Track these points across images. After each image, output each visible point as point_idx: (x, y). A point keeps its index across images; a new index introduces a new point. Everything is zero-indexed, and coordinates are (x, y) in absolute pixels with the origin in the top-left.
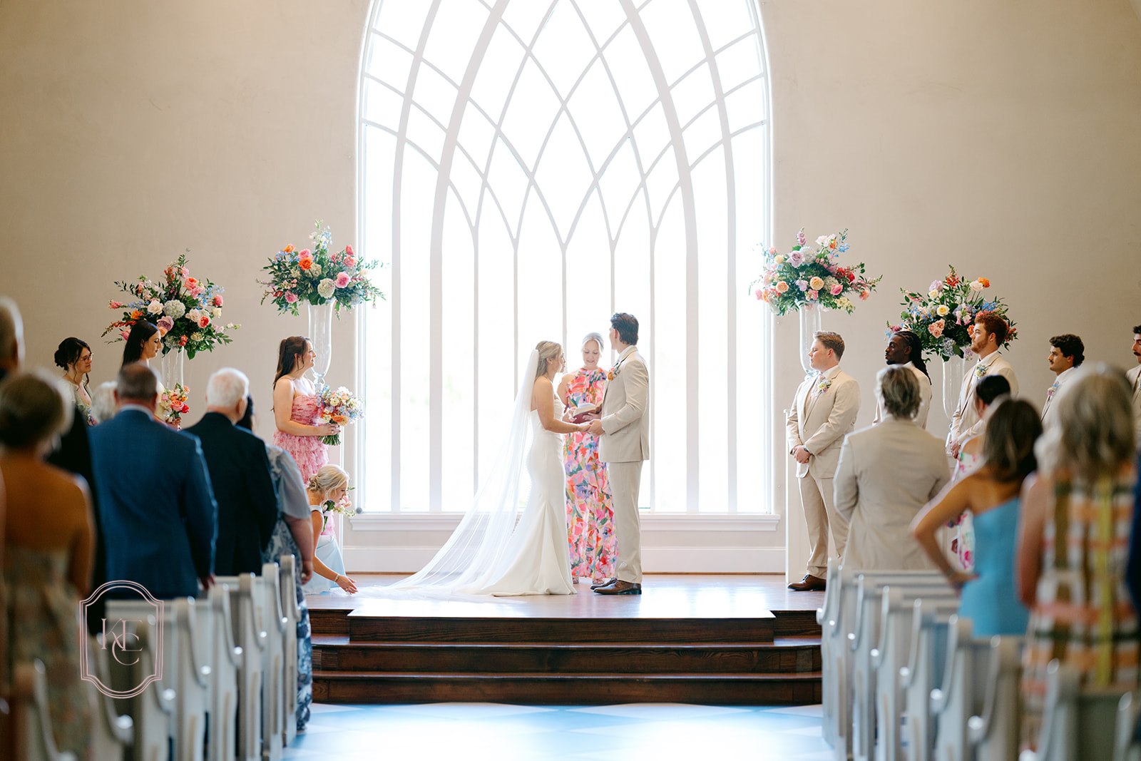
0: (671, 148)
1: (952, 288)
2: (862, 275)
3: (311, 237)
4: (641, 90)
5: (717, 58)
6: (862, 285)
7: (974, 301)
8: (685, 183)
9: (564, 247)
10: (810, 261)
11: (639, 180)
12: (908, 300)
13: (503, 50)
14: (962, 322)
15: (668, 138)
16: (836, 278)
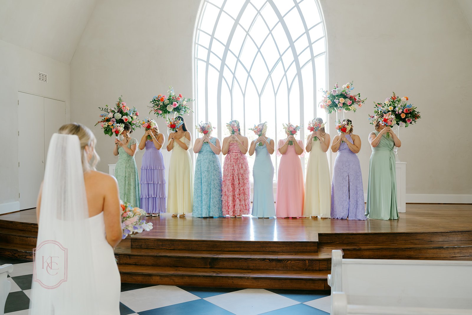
0: (294, 62)
1: (394, 100)
2: (359, 98)
3: (168, 92)
4: (284, 44)
5: (309, 31)
6: (359, 101)
7: (402, 105)
8: (299, 74)
9: (260, 96)
10: (340, 93)
11: (284, 73)
12: (377, 106)
13: (239, 33)
14: (399, 113)
15: (293, 59)
16: (349, 99)
